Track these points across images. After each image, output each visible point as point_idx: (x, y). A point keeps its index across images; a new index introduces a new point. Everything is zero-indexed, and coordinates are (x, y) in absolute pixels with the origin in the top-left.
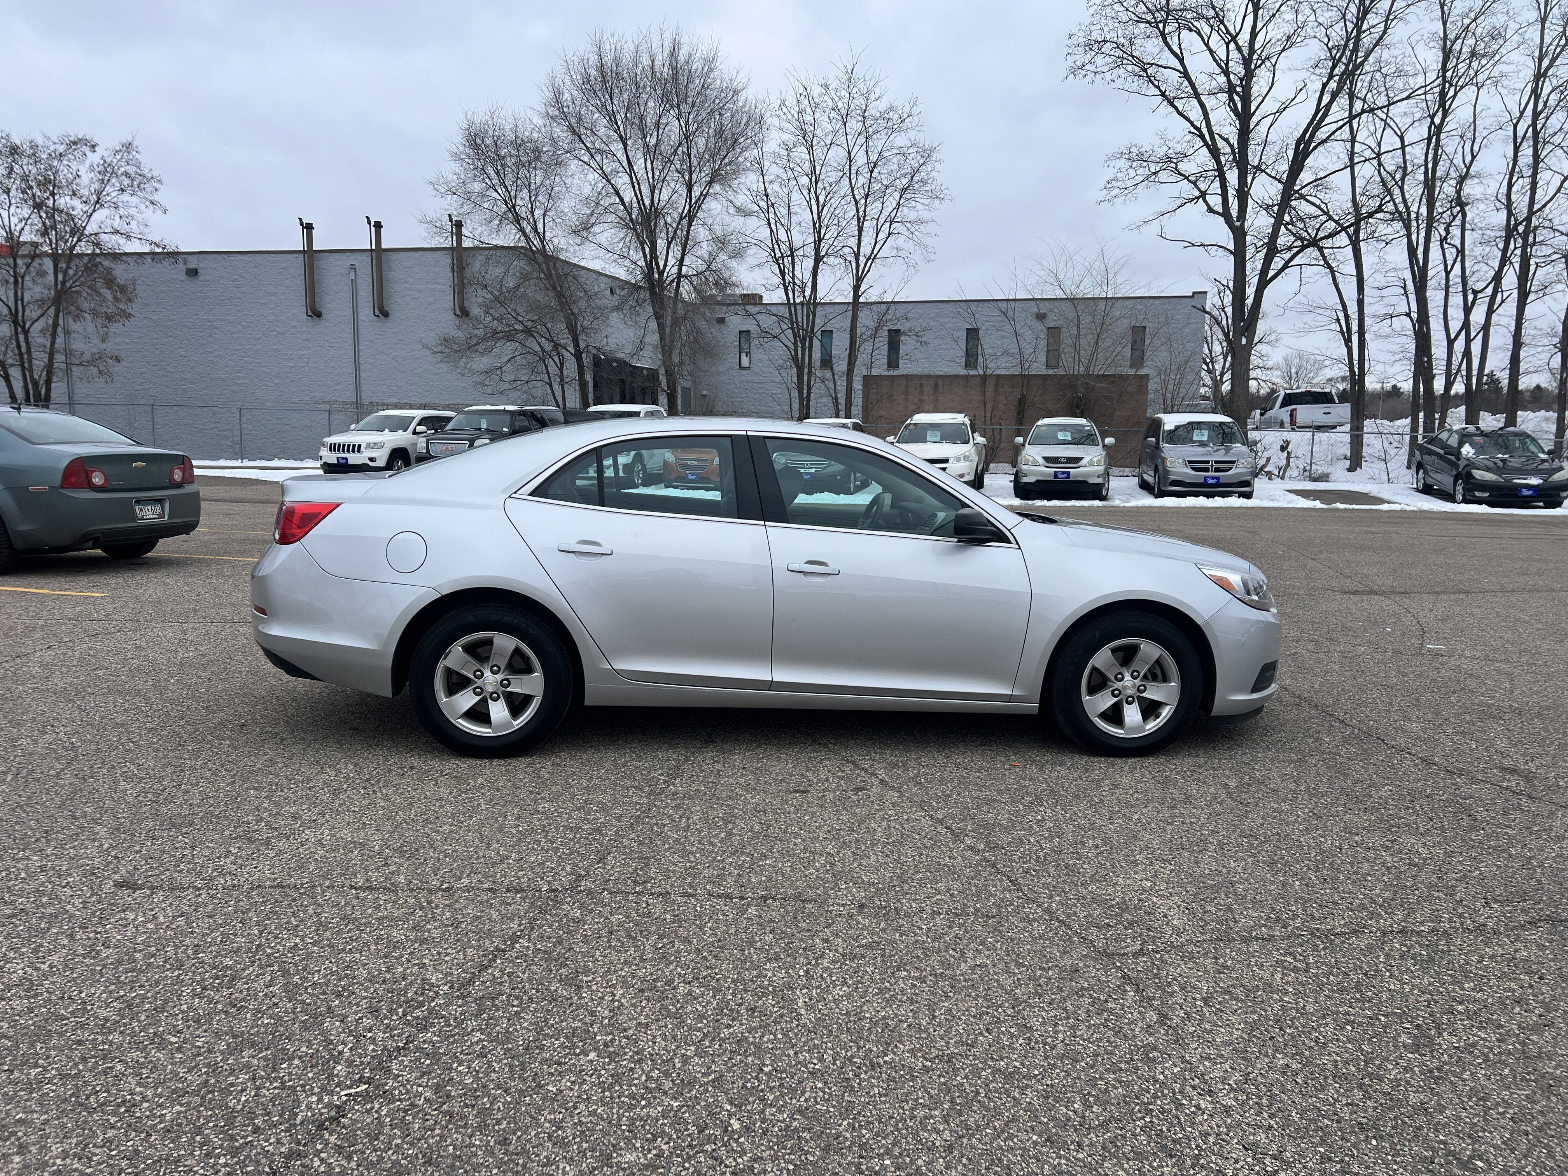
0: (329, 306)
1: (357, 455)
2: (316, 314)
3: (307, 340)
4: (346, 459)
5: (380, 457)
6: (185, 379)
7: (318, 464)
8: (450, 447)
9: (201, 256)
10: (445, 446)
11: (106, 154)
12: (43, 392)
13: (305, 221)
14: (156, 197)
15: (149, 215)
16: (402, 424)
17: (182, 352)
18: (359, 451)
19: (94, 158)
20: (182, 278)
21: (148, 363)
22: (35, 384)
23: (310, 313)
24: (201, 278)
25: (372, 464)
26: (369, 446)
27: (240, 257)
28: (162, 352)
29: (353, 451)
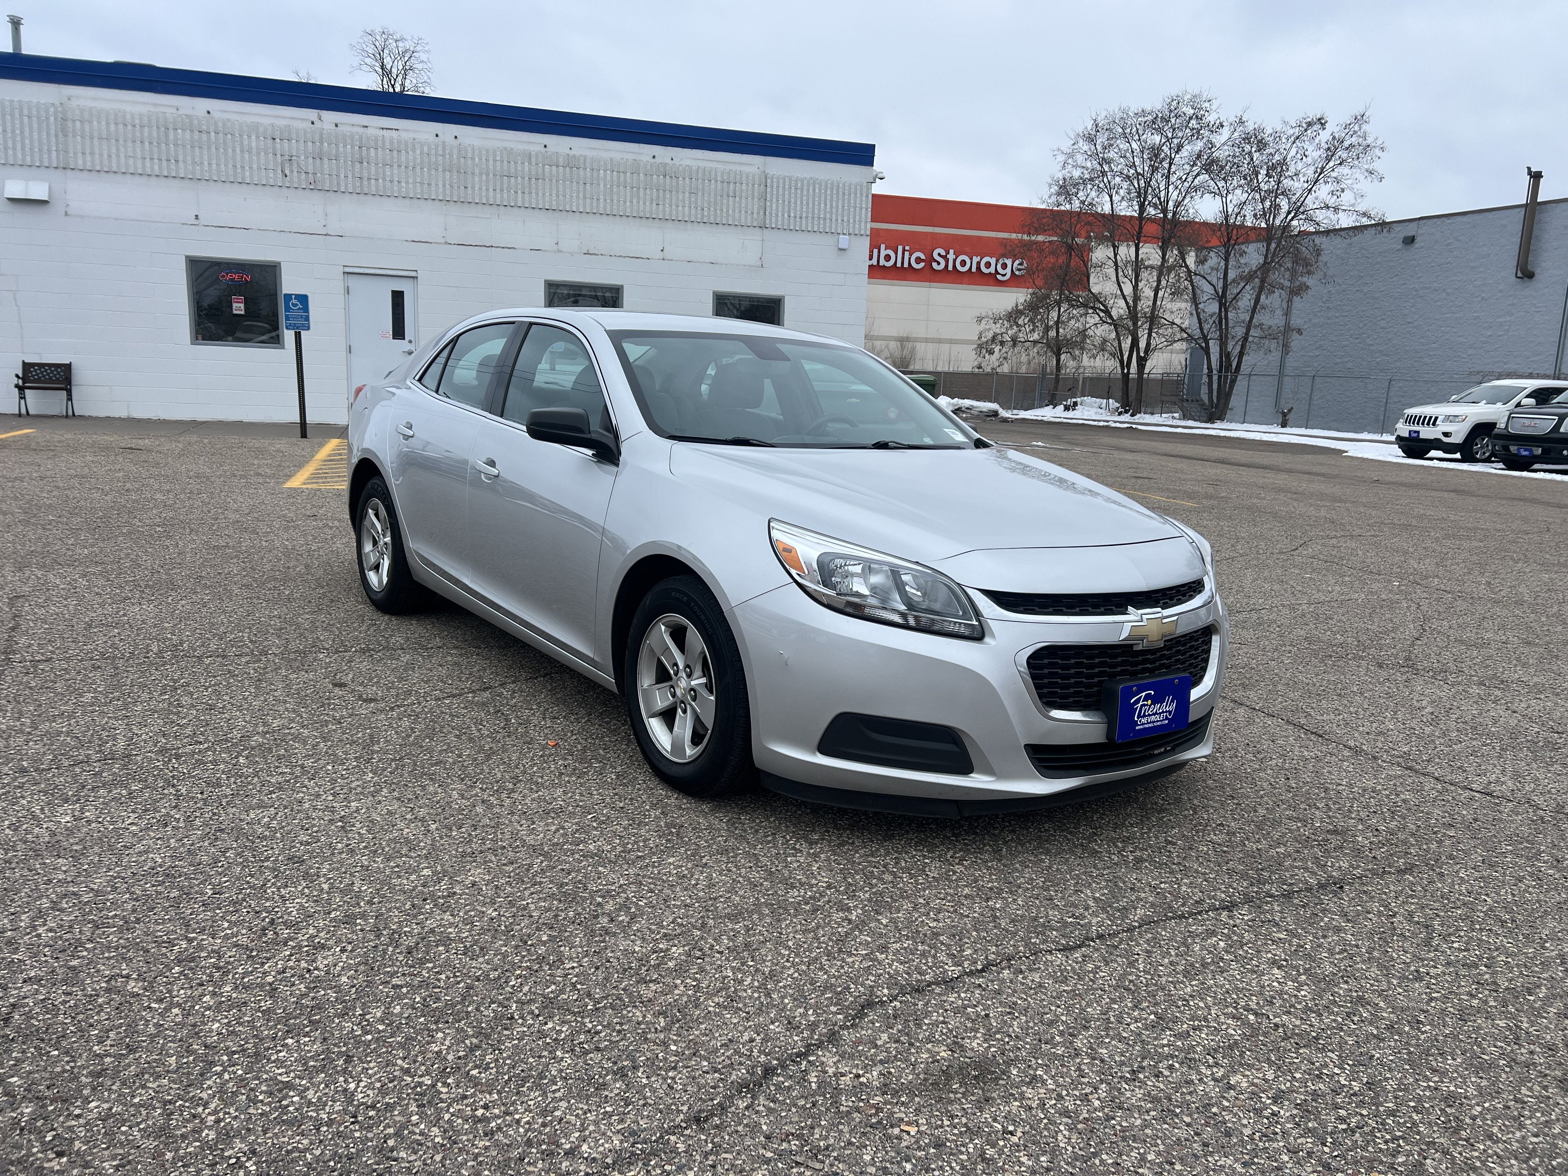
0: (1544, 264)
1: (1431, 428)
2: (1526, 273)
3: (1513, 305)
4: (1418, 432)
5: (1457, 432)
6: (1381, 351)
7: (1393, 438)
8: (1533, 422)
9: (1422, 222)
10: (1527, 422)
11: (1336, 129)
12: (1234, 364)
13: (1533, 170)
14: (1377, 165)
15: (1365, 185)
16: (1505, 396)
17: (1383, 324)
18: (1434, 424)
19: (1324, 136)
20: (1399, 247)
21: (1351, 336)
22: (1228, 355)
23: (1519, 274)
24: (1417, 246)
25: (1446, 440)
26: (1448, 418)
27: (1459, 218)
28: (1365, 325)
29: (1428, 424)
